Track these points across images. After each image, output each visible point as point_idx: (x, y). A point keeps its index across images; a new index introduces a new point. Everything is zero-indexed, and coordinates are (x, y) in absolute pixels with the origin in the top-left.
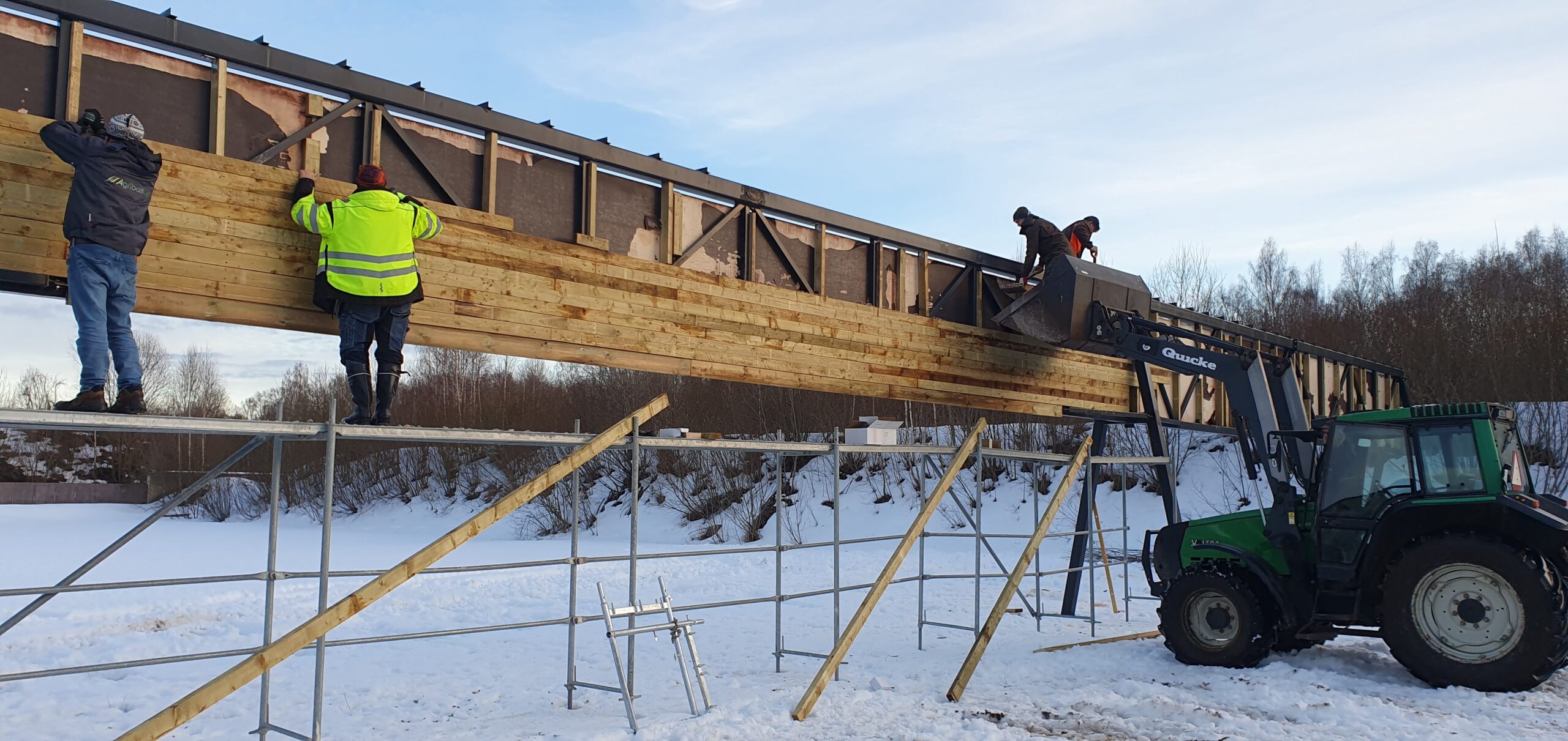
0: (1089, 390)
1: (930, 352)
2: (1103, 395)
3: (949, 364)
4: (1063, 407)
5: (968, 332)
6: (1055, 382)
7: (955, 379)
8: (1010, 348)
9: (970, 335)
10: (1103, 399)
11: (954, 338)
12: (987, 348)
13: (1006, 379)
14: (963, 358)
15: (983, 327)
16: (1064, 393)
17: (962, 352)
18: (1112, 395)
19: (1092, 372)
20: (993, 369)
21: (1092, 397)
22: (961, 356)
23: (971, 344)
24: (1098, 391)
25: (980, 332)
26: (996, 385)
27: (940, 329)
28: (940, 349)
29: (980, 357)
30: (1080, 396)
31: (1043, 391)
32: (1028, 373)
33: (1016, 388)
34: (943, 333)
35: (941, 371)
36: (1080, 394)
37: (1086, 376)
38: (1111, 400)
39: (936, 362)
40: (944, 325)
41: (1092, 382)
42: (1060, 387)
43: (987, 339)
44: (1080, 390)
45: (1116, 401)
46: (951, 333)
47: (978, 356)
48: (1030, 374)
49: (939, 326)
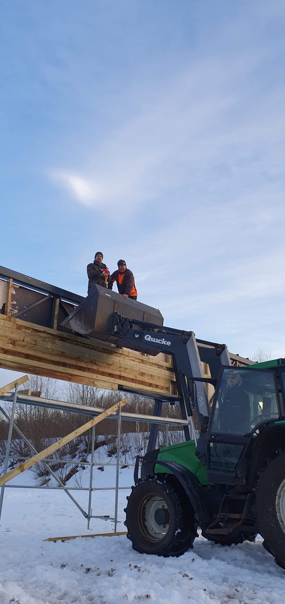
0: (140, 378)
1: (6, 337)
2: (151, 383)
3: (23, 346)
4: (119, 385)
5: (42, 330)
6: (114, 370)
7: (27, 356)
8: (78, 345)
9: (44, 332)
10: (150, 385)
11: (30, 331)
12: (58, 342)
13: (73, 362)
14: (36, 345)
15: (57, 330)
16: (120, 377)
17: (35, 341)
18: (158, 384)
19: (142, 368)
20: (62, 354)
21: (142, 383)
22: (34, 343)
23: (44, 337)
24: (146, 379)
25: (53, 331)
26: (64, 365)
27: (17, 324)
28: (15, 336)
29: (51, 346)
30: (132, 380)
31: (103, 374)
32: (91, 361)
33: (81, 368)
34: (19, 327)
35: (15, 349)
36: (132, 379)
37: (137, 370)
38: (157, 386)
39: (11, 344)
40: (20, 322)
41: (143, 374)
42: (118, 373)
43: (58, 336)
44: (133, 377)
45: (160, 387)
46: (27, 328)
47: (49, 345)
48: (93, 362)
49: (17, 323)
